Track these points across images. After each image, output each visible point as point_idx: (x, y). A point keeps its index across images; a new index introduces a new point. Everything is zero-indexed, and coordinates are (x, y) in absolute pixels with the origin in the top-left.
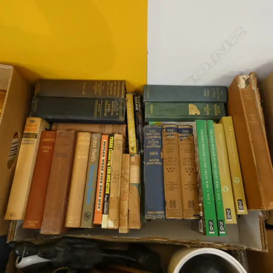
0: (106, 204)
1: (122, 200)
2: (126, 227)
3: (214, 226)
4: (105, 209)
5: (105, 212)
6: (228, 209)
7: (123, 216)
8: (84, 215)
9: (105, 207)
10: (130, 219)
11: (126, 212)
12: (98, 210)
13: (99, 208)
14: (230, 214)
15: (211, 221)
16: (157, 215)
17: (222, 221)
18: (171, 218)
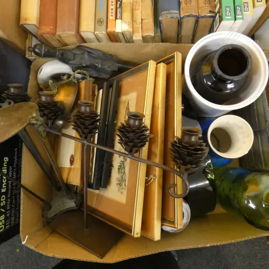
0: (119, 10)
1: (135, 10)
2: (140, 34)
3: (231, 12)
4: (119, 15)
5: (118, 17)
6: (246, 3)
7: (137, 24)
8: (98, 22)
9: (118, 12)
10: (144, 28)
11: (139, 21)
12: (111, 18)
13: (112, 16)
14: (248, 7)
15: (228, 7)
16: (172, 13)
17: (240, 6)
18: (186, 14)
